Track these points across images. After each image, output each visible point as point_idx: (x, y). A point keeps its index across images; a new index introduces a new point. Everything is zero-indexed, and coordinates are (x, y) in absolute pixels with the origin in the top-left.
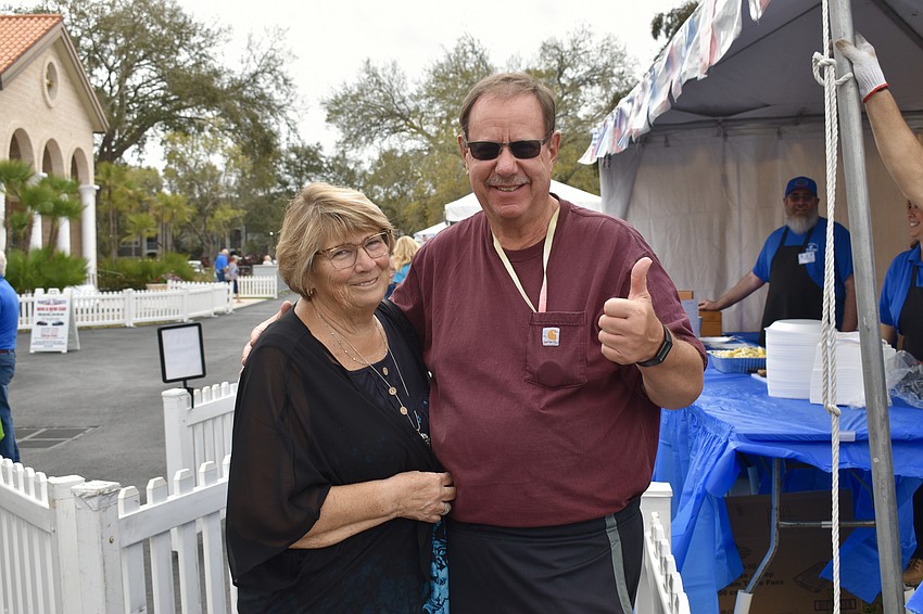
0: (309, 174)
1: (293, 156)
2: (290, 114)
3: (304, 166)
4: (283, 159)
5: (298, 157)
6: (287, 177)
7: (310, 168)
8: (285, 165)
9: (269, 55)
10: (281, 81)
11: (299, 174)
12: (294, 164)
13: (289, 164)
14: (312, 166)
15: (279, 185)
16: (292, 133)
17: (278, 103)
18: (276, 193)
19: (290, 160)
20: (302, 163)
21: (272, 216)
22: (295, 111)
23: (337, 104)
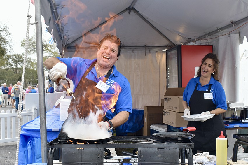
0: (19, 63)
1: (14, 57)
2: (10, 44)
3: (18, 60)
4: (11, 58)
5: (16, 57)
6: (12, 63)
7: (19, 61)
8: (12, 59)
9: (5, 26)
10: (8, 34)
11: (16, 62)
12: (15, 59)
13: (13, 59)
14: (20, 60)
15: (9, 65)
16: (11, 49)
17: (7, 40)
18: (8, 68)
19: (13, 58)
20: (17, 59)
21: (7, 75)
22: (12, 43)
23: (24, 41)
